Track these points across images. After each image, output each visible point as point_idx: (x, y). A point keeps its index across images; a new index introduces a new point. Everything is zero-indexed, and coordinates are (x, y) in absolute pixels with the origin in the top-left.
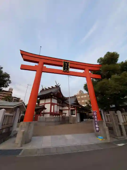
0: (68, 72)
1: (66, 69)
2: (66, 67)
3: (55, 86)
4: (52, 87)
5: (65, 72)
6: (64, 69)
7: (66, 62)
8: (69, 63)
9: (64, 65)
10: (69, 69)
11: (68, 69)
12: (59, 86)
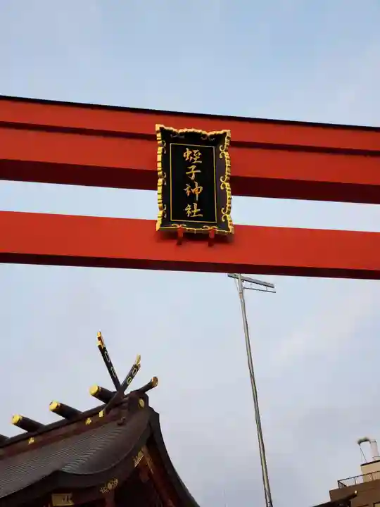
0: (222, 239)
1: (192, 210)
2: (198, 190)
3: (101, 394)
4: (61, 410)
5: (190, 237)
6: (174, 205)
7: (193, 138)
8: (219, 139)
9: (165, 168)
10: (223, 202)
11: (212, 207)
12: (142, 393)
